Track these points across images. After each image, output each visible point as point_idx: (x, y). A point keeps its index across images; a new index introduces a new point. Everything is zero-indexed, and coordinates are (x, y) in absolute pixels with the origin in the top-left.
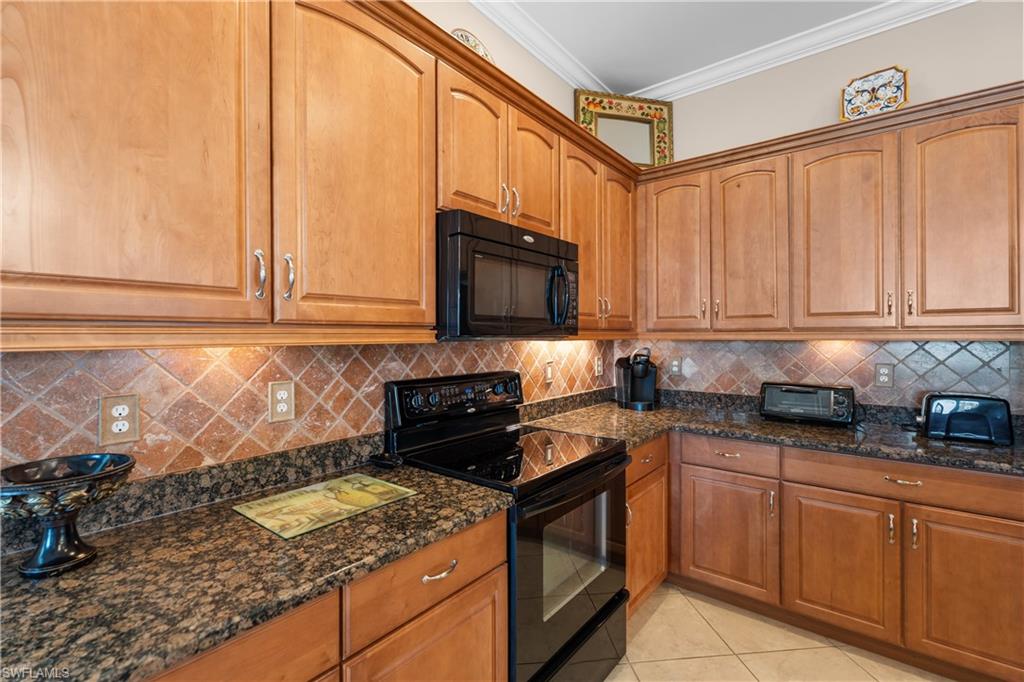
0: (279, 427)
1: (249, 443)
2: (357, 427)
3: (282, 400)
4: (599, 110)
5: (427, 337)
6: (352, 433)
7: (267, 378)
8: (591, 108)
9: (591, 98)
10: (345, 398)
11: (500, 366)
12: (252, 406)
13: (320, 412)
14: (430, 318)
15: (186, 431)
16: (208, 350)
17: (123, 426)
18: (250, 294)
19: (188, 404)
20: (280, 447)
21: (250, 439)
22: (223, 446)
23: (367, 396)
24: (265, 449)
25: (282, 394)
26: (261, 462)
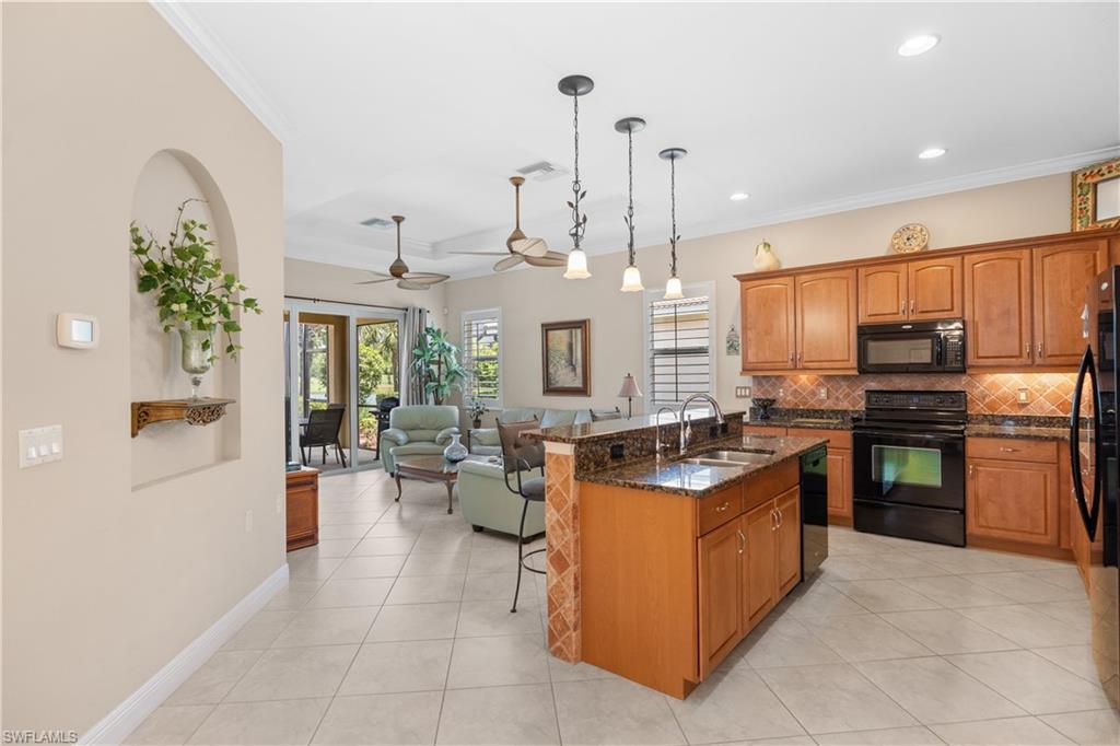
0: (822, 401)
1: (812, 405)
2: (853, 406)
3: (823, 393)
4: (1098, 178)
5: (855, 373)
6: (851, 409)
7: (818, 385)
8: (1089, 180)
9: (1088, 173)
10: (848, 395)
11: (957, 388)
12: (813, 393)
13: (837, 398)
14: (855, 365)
15: (796, 398)
16: (801, 376)
17: (781, 394)
18: (790, 362)
19: (796, 391)
20: (822, 408)
21: (812, 403)
22: (805, 404)
23: (859, 395)
24: (817, 407)
25: (823, 391)
26: (816, 411)
